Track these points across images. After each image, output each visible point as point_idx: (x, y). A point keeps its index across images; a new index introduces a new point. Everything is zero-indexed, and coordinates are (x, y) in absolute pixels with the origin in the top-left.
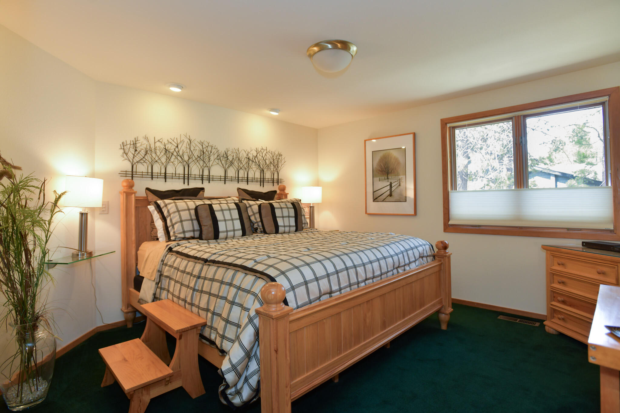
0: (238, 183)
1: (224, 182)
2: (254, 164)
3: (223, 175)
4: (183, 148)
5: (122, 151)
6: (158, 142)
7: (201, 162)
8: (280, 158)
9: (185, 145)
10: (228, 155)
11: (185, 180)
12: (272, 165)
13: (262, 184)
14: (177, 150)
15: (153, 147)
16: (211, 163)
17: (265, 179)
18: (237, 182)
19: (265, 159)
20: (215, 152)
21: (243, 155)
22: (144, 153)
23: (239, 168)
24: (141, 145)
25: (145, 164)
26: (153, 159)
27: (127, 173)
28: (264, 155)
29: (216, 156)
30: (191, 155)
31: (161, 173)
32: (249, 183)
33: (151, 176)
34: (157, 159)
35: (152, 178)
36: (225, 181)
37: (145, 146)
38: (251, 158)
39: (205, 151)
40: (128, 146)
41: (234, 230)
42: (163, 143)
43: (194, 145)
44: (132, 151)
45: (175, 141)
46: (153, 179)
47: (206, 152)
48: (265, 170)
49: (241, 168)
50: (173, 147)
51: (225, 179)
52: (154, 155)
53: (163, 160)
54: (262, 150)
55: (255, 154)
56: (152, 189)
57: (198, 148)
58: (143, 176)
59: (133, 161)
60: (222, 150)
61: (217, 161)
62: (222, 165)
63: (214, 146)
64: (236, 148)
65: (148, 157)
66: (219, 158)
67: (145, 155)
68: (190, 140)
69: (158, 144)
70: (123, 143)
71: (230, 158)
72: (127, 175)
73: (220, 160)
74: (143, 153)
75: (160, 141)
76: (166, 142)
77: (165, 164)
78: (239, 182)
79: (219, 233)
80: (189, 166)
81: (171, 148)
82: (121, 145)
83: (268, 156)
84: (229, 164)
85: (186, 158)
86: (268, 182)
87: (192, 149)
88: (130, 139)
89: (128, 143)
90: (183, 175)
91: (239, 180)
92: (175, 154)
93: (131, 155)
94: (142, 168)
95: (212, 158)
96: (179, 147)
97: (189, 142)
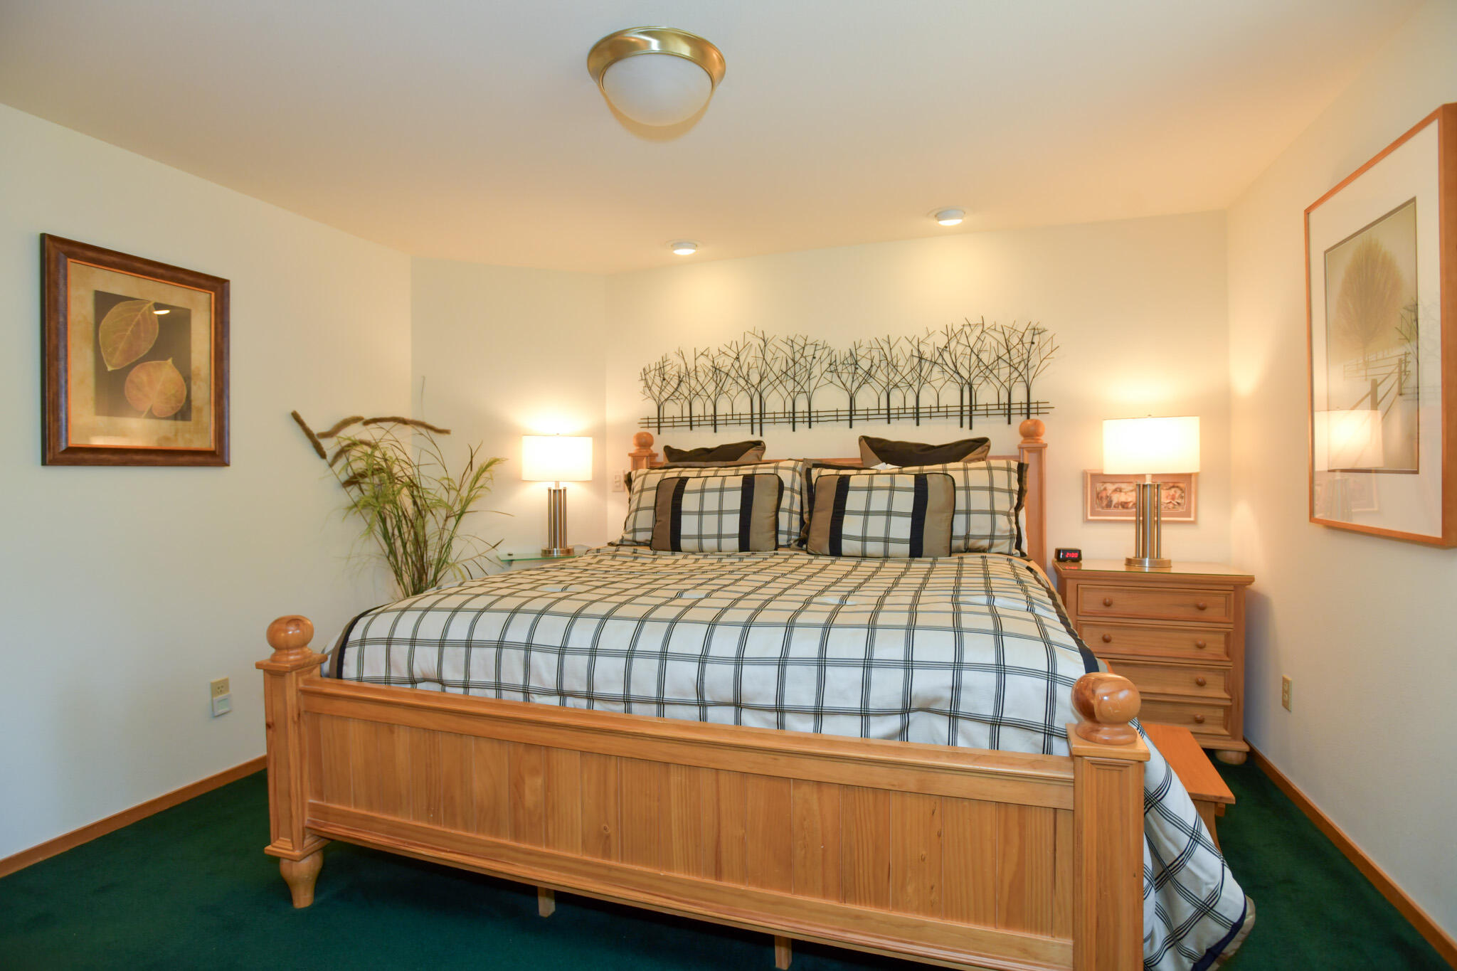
0: (889, 422)
1: (848, 422)
2: (936, 369)
3: (845, 406)
4: (750, 360)
5: (643, 383)
6: (702, 356)
7: (790, 384)
8: (1036, 339)
9: (752, 353)
10: (859, 358)
11: (755, 425)
12: (1002, 364)
13: (966, 420)
14: (737, 365)
15: (691, 367)
16: (813, 383)
17: (976, 406)
18: (886, 421)
19: (976, 351)
20: (823, 358)
21: (902, 352)
22: (677, 381)
23: (891, 387)
24: (672, 368)
25: (677, 401)
26: (691, 389)
27: (650, 421)
28: (972, 340)
29: (825, 365)
30: (764, 372)
31: (705, 416)
32: (921, 420)
33: (689, 424)
34: (698, 388)
35: (691, 426)
36: (851, 420)
37: (676, 368)
38: (927, 355)
39: (798, 356)
40: (653, 373)
41: (720, 536)
42: (710, 357)
43: (773, 349)
44: (658, 380)
45: (734, 348)
46: (694, 428)
47: (802, 361)
48: (976, 382)
49: (896, 386)
50: (728, 362)
51: (851, 416)
52: (693, 383)
53: (711, 388)
54: (967, 329)
55: (942, 343)
56: (675, 448)
57: (780, 354)
58: (675, 424)
59: (659, 400)
60: (842, 348)
61: (828, 375)
62: (842, 386)
63: (821, 343)
64: (882, 337)
65: (684, 389)
66: (833, 368)
67: (679, 385)
68: (764, 340)
69: (702, 360)
70: (644, 370)
71: (865, 364)
72: (650, 425)
73: (835, 374)
74: (674, 383)
75: (705, 353)
76: (716, 353)
77: (713, 397)
78: (892, 421)
79: (680, 539)
80: (761, 397)
81: (725, 363)
82: (641, 373)
83: (988, 340)
84: (861, 379)
85: (755, 379)
86: (987, 415)
87: (769, 357)
88: (653, 361)
89: (653, 367)
90: (749, 417)
91: (891, 416)
92: (733, 373)
93: (656, 390)
94: (672, 410)
95: (816, 371)
96: (742, 358)
97: (762, 344)
